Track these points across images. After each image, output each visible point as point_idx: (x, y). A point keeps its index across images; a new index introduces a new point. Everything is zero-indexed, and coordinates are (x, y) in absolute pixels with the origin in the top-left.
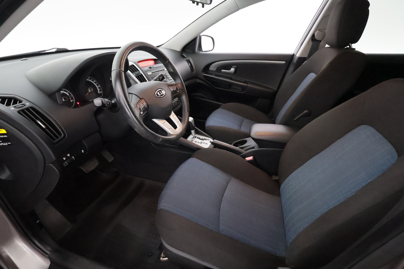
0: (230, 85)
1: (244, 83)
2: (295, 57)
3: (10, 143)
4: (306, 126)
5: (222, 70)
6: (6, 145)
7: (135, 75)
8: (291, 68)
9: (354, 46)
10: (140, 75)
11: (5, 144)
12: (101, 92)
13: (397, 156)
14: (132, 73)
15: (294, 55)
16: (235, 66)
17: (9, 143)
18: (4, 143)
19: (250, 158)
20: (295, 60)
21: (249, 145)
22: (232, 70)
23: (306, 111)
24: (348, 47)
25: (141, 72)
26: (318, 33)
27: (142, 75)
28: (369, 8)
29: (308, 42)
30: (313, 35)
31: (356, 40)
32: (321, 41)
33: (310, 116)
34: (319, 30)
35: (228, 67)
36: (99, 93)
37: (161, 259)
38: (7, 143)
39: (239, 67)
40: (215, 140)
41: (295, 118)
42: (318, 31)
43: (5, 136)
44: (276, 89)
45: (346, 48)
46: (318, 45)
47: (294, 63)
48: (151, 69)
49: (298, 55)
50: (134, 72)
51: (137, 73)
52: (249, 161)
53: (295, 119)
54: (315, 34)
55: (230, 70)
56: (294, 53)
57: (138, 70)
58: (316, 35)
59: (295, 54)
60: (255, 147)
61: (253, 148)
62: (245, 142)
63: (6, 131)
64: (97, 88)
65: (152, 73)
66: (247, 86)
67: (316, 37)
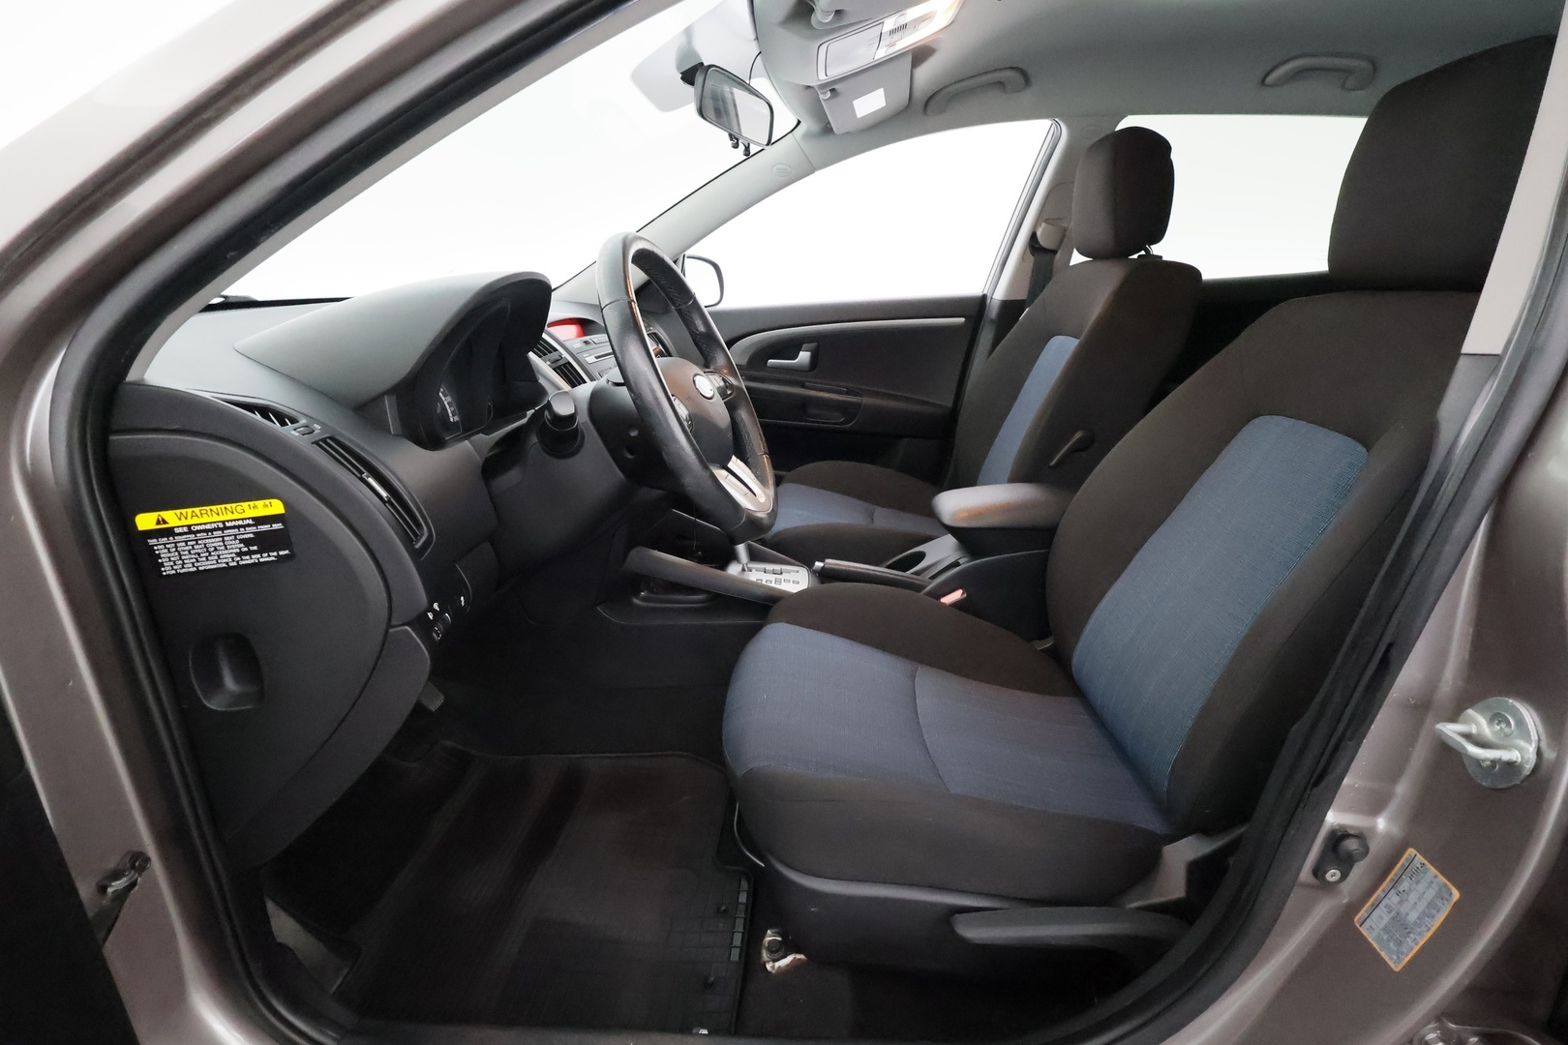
0: (804, 404)
1: (847, 393)
2: (988, 301)
3: (287, 552)
4: (1104, 461)
5: (771, 361)
6: (273, 558)
7: (548, 363)
8: (986, 336)
9: (1156, 249)
10: (564, 365)
11: (269, 556)
12: (456, 418)
13: (1364, 450)
14: (540, 357)
15: (984, 297)
16: (813, 345)
17: (281, 553)
18: (266, 555)
19: (957, 595)
20: (993, 310)
21: (937, 559)
22: (804, 356)
23: (1078, 435)
24: (1143, 253)
25: (565, 354)
26: (1044, 229)
27: (569, 363)
28: (1172, 157)
29: (1023, 258)
30: (1033, 238)
31: (1158, 234)
32: (1054, 252)
33: (1093, 448)
34: (1046, 221)
35: (789, 347)
36: (452, 420)
37: (769, 967)
38: (275, 554)
39: (823, 346)
40: (828, 561)
41: (1052, 460)
42: (1043, 224)
43: (277, 526)
44: (949, 404)
45: (1135, 256)
46: (1051, 263)
47: (992, 320)
48: (589, 347)
49: (999, 295)
50: (545, 354)
51: (554, 356)
52: (956, 605)
53: (1053, 463)
54: (1039, 234)
55: (794, 357)
56: (985, 292)
57: (555, 350)
58: (1041, 235)
59: (989, 295)
60: (961, 561)
61: (956, 564)
62: (921, 556)
63: (286, 505)
64: (446, 403)
65: (597, 357)
66: (859, 405)
67: (1042, 241)
